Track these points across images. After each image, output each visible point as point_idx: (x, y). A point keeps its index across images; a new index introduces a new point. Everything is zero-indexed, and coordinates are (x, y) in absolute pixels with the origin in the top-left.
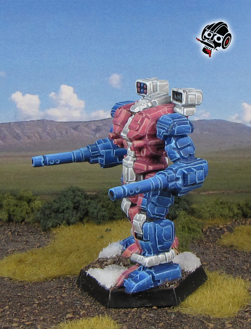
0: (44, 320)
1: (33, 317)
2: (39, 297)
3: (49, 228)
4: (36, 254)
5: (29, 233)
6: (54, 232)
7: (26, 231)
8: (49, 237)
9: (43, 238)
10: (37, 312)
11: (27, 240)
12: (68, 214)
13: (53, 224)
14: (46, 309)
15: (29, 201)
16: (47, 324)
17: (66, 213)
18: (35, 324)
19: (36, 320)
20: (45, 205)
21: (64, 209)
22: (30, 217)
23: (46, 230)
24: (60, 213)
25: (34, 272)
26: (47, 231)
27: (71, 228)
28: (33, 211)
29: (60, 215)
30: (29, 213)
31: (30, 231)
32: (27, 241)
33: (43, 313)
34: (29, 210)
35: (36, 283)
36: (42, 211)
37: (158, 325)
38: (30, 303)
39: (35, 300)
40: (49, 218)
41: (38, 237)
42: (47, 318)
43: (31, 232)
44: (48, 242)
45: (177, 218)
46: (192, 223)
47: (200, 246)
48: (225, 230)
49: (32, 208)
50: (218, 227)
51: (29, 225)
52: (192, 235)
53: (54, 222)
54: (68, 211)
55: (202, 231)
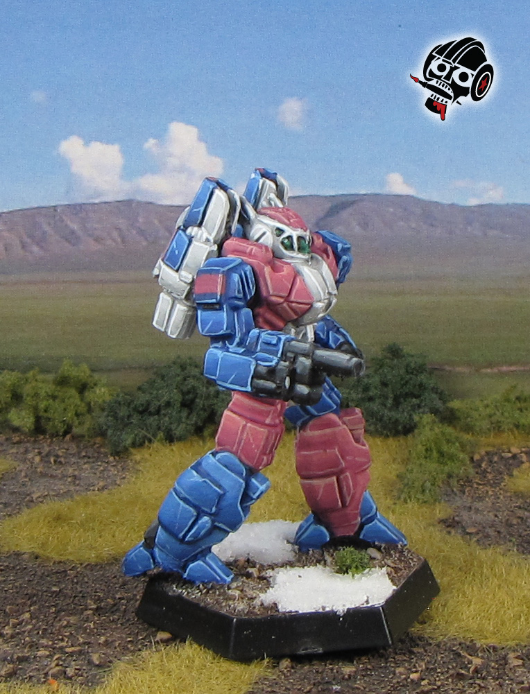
0: (107, 643)
1: (83, 638)
2: (99, 596)
3: (126, 449)
4: (94, 503)
5: (80, 458)
6: (138, 457)
7: (73, 455)
8: (124, 469)
9: (112, 469)
10: (92, 626)
11: (76, 473)
12: (170, 418)
13: (135, 439)
14: (113, 621)
15: (83, 388)
16: (114, 652)
17: (165, 415)
18: (88, 652)
19: (89, 643)
20: (118, 395)
21: (160, 406)
22: (83, 423)
23: (120, 453)
24: (151, 414)
25: (87, 543)
26: (121, 456)
27: (174, 449)
28: (90, 410)
29: (152, 420)
30: (83, 415)
31: (84, 454)
32: (75, 477)
33: (105, 629)
34: (83, 408)
35: (91, 567)
36: (111, 409)
37: (360, 659)
38: (77, 608)
39: (89, 601)
40: (126, 425)
41: (102, 468)
42: (115, 641)
43: (84, 456)
44: (124, 478)
45: (416, 431)
46: (448, 441)
47: (464, 493)
48: (524, 458)
49: (89, 404)
50: (510, 452)
51: (81, 441)
52: (447, 469)
53: (136, 435)
54: (170, 412)
55: (472, 459)
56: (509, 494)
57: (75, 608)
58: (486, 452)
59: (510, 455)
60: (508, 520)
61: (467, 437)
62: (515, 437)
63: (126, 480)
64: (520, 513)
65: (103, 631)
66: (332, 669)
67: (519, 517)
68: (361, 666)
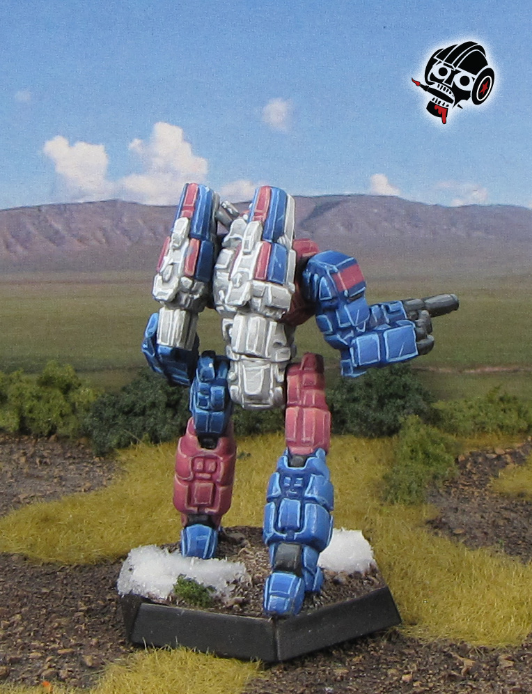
0: (98, 645)
1: (75, 639)
2: (89, 597)
3: (111, 450)
4: (81, 504)
5: (65, 459)
6: (123, 458)
7: (59, 456)
8: (109, 469)
9: (98, 470)
10: (83, 628)
11: (62, 474)
12: (155, 419)
13: (121, 439)
14: (104, 622)
15: (67, 389)
16: (106, 653)
17: (150, 416)
18: (80, 654)
19: (81, 645)
20: (103, 397)
21: (145, 406)
22: (68, 423)
23: (105, 453)
24: (136, 415)
25: (76, 544)
26: (107, 456)
27: (160, 449)
28: (74, 411)
29: (136, 421)
30: (67, 415)
31: (69, 455)
32: (61, 477)
33: (97, 631)
34: (67, 410)
35: (81, 568)
36: (96, 411)
37: (351, 661)
38: (68, 609)
39: (79, 603)
40: (111, 426)
41: (87, 469)
42: (107, 642)
43: (69, 457)
44: (110, 479)
45: (401, 432)
46: (434, 442)
47: (450, 494)
48: (509, 459)
49: (73, 405)
50: (494, 453)
51: (65, 442)
52: (432, 469)
53: (121, 436)
54: (155, 412)
55: (457, 460)
56: (495, 495)
57: (65, 610)
58: (471, 453)
59: (494, 456)
60: (494, 521)
61: (452, 438)
62: (499, 439)
63: (112, 482)
64: (506, 514)
65: (94, 633)
66: (324, 671)
67: (506, 519)
68: (353, 667)
